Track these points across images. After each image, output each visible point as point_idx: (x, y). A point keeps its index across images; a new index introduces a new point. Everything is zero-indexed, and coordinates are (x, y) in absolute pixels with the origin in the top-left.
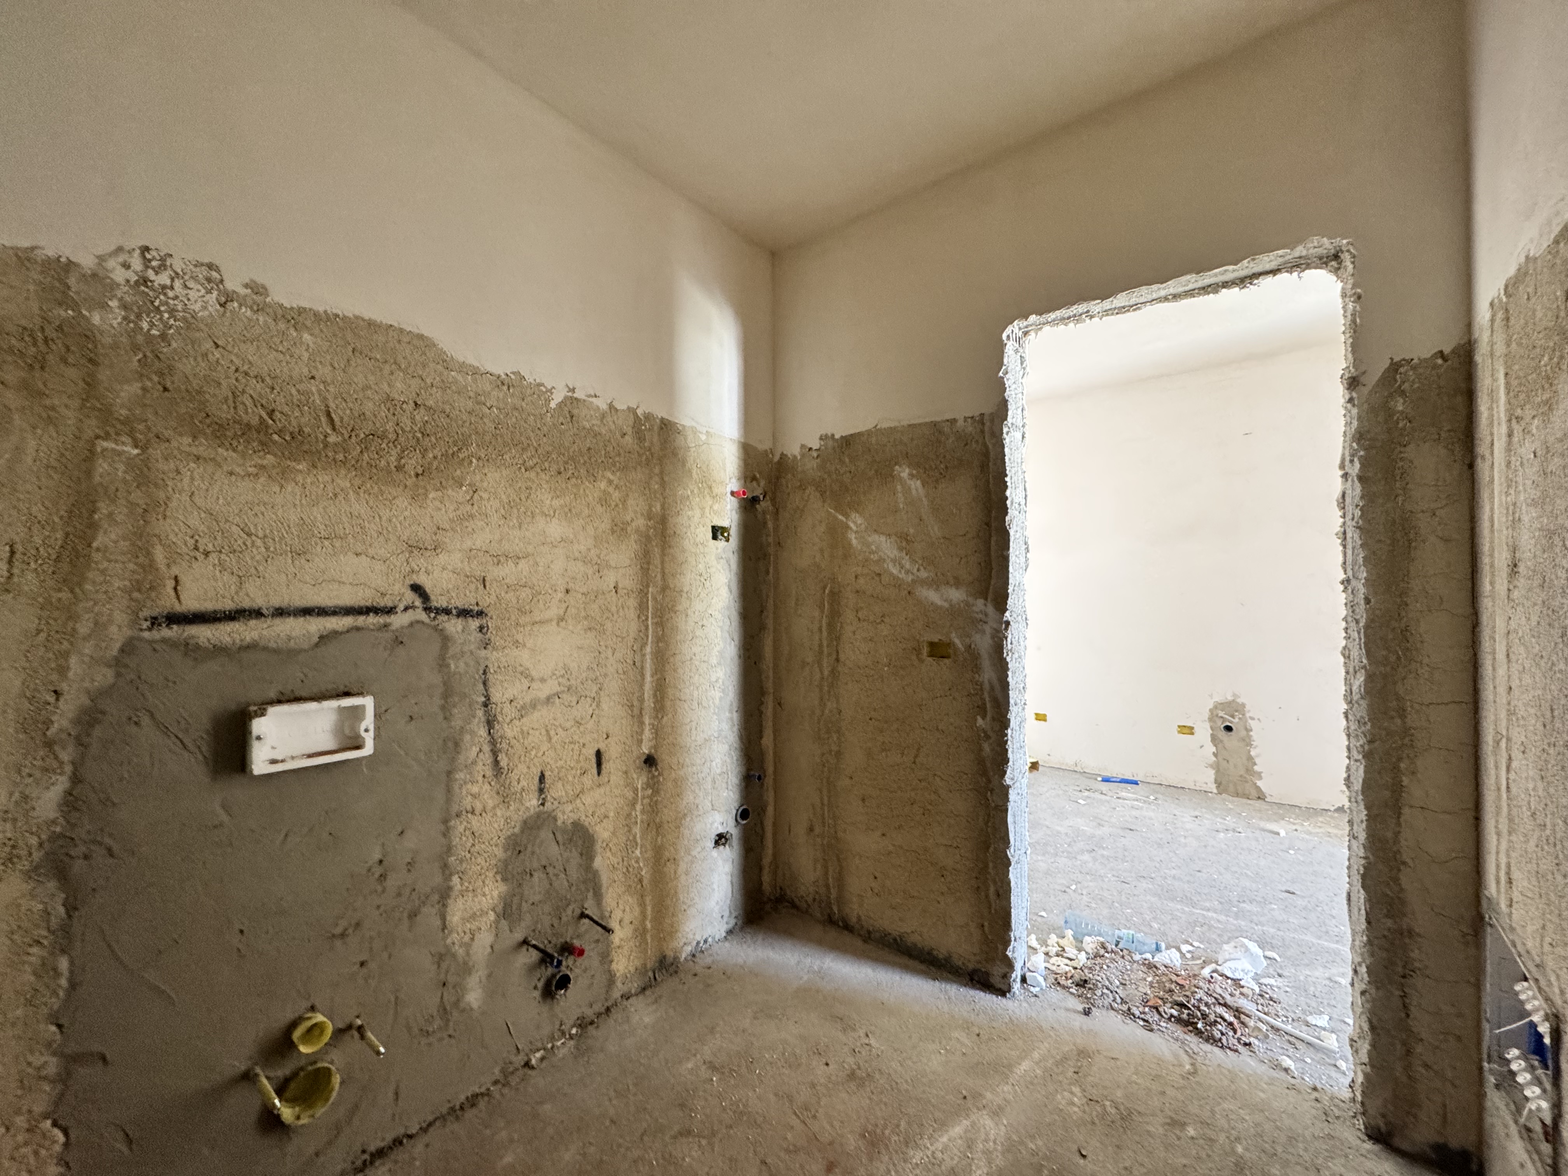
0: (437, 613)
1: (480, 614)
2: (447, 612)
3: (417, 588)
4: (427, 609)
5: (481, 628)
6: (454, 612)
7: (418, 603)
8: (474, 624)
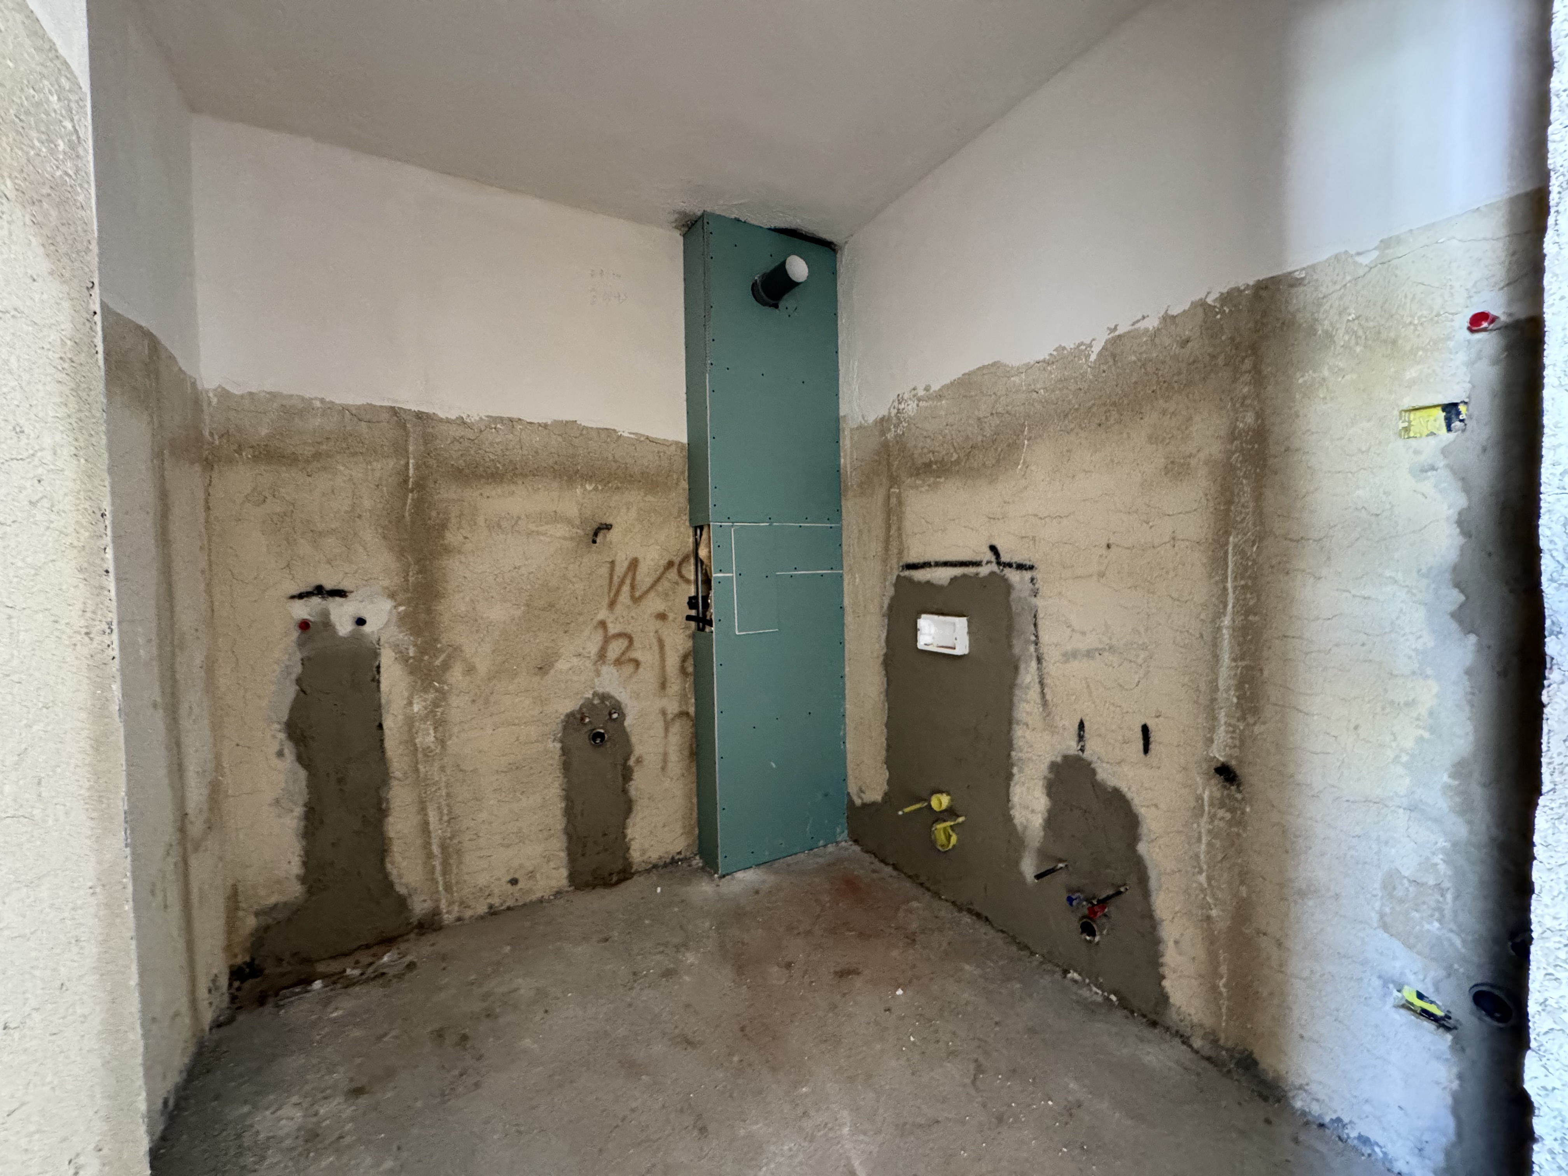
0: (1004, 567)
1: (1031, 568)
2: (1010, 565)
3: (993, 548)
4: (999, 563)
5: (1032, 580)
6: (1014, 566)
7: (993, 559)
8: (1028, 575)
